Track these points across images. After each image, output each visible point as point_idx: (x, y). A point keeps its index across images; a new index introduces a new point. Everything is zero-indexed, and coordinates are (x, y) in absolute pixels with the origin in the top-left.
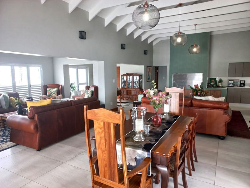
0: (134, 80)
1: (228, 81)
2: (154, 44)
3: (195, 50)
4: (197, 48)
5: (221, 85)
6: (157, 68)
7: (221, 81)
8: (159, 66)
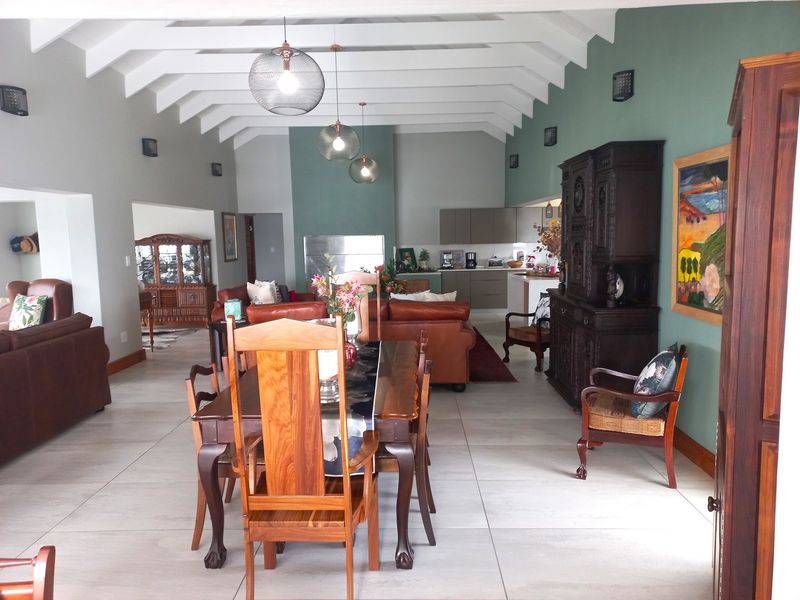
0: (184, 256)
1: (442, 257)
2: (237, 145)
3: (366, 172)
4: (371, 168)
5: (425, 267)
6: (249, 220)
7: (425, 256)
8: (254, 214)
